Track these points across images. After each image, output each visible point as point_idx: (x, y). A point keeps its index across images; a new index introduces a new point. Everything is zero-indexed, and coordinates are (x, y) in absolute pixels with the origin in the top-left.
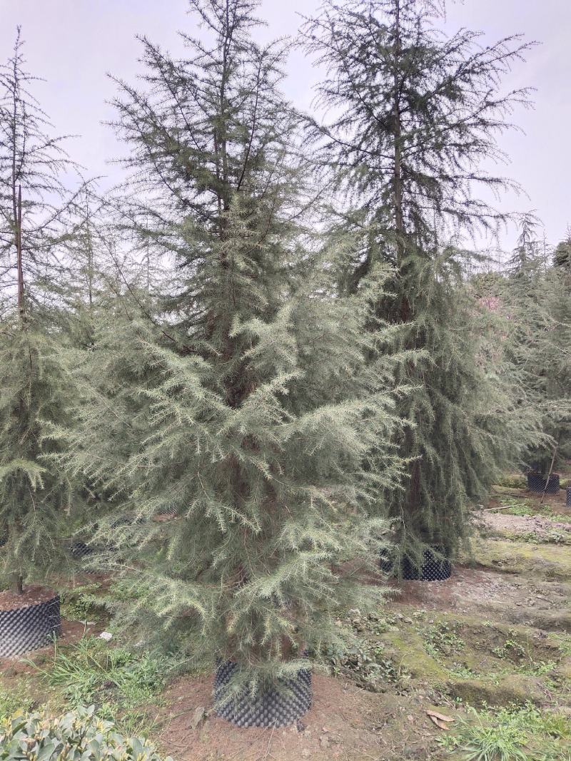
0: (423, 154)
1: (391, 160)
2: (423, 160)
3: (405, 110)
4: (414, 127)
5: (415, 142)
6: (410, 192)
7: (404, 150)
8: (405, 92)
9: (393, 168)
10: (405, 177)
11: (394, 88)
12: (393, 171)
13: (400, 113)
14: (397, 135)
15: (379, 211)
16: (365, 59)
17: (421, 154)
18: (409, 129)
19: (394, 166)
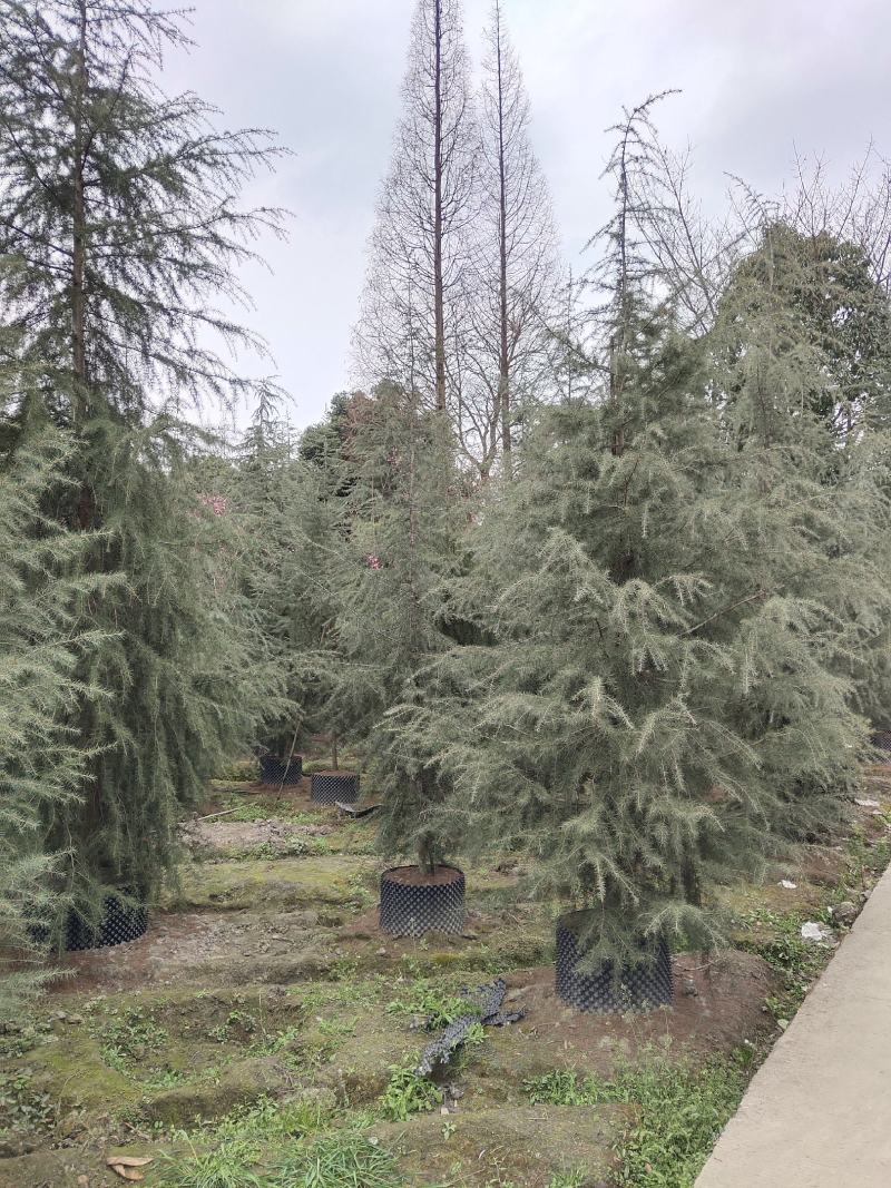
0: (123, 263)
1: (67, 257)
2: (123, 271)
3: (93, 183)
4: (108, 214)
5: (110, 238)
6: (98, 315)
7: (91, 246)
8: (93, 155)
9: (69, 271)
10: (90, 290)
11: (74, 143)
12: (70, 276)
13: (84, 185)
14: (79, 219)
15: (45, 336)
16: (23, 78)
17: (119, 261)
18: (99, 214)
19: (72, 267)
